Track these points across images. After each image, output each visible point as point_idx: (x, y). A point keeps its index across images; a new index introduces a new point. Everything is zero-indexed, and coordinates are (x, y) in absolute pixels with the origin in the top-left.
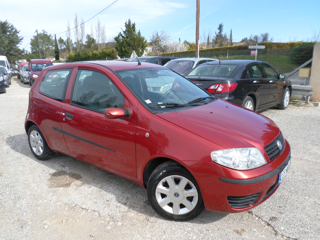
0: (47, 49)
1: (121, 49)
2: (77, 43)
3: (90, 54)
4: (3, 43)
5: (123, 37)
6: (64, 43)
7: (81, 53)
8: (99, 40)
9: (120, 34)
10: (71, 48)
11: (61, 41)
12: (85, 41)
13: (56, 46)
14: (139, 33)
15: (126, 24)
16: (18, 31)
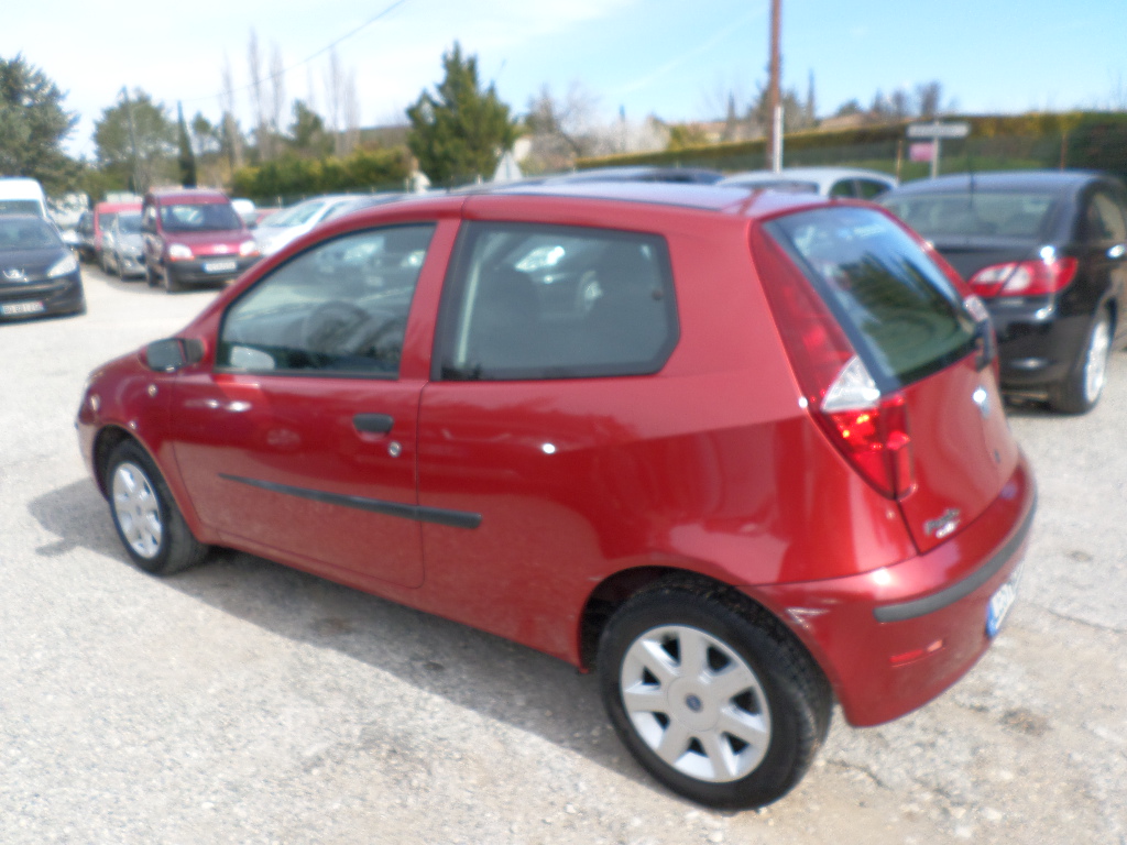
0: (154, 155)
1: (430, 148)
2: (260, 132)
3: (315, 168)
4: (12, 136)
5: (435, 105)
6: (214, 134)
7: (279, 167)
8: (334, 119)
9: (425, 97)
10: (237, 148)
11: (202, 125)
12: (286, 123)
13: (184, 143)
14: (492, 90)
15: (445, 57)
16: (62, 93)
